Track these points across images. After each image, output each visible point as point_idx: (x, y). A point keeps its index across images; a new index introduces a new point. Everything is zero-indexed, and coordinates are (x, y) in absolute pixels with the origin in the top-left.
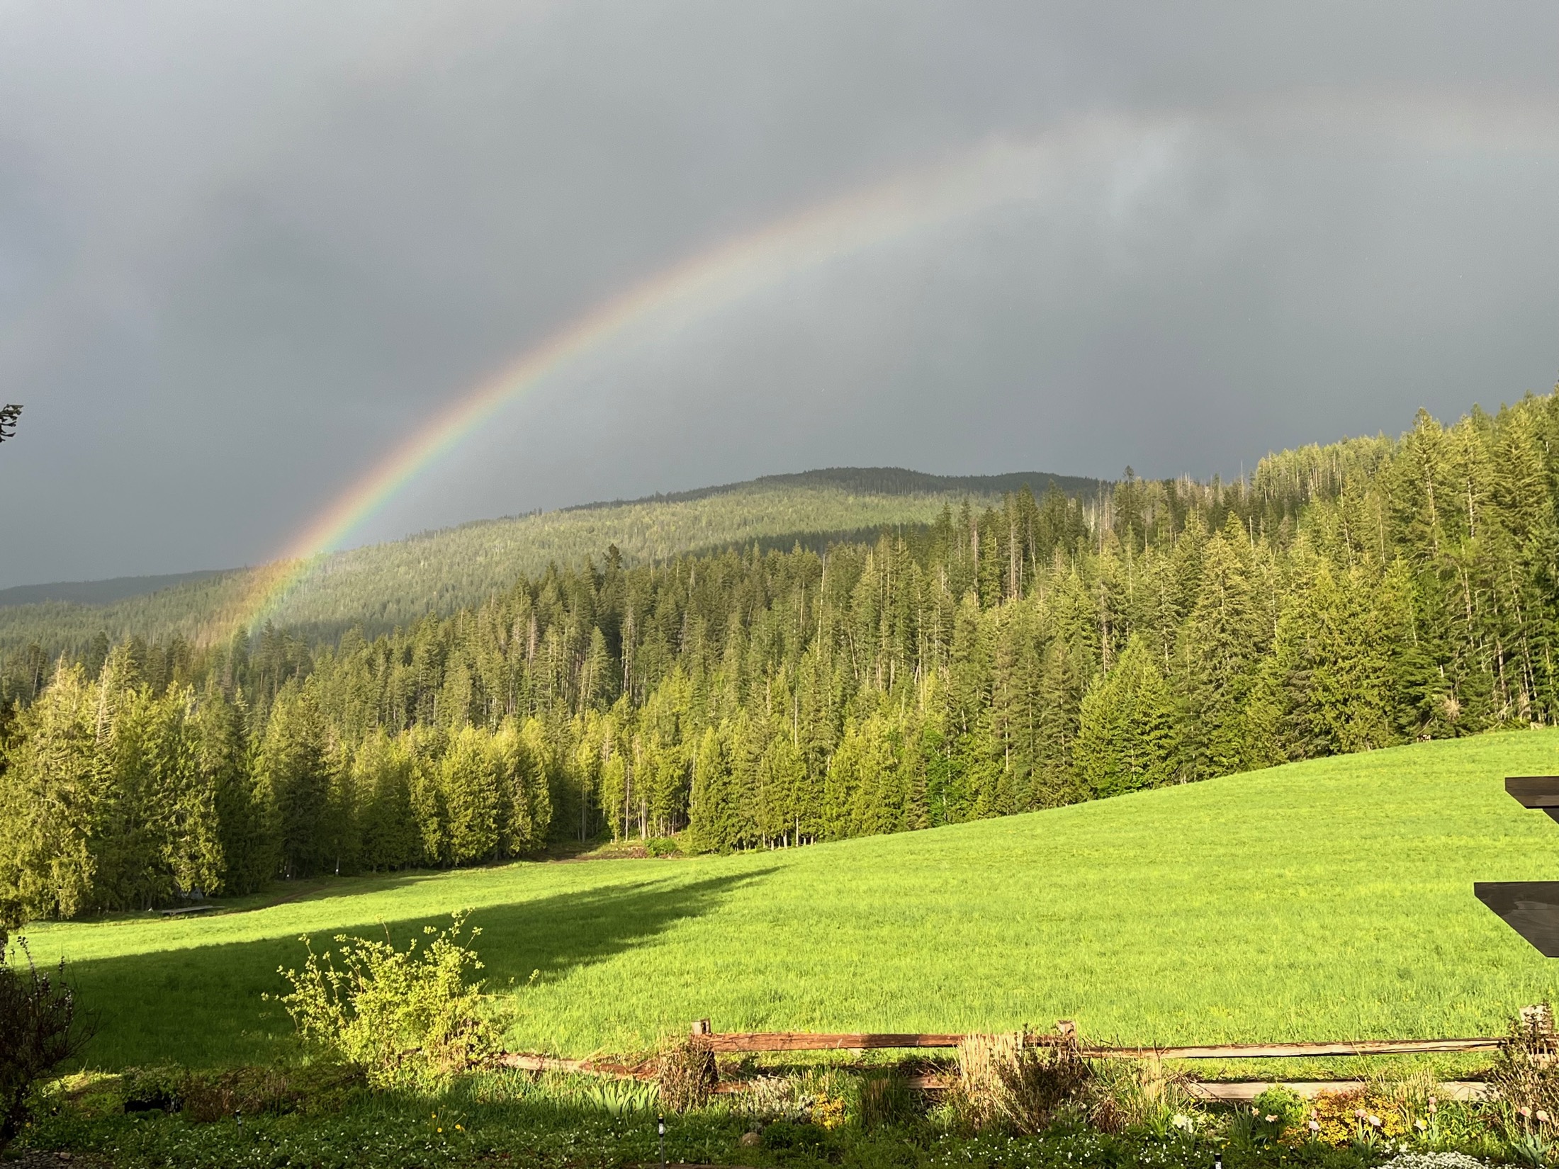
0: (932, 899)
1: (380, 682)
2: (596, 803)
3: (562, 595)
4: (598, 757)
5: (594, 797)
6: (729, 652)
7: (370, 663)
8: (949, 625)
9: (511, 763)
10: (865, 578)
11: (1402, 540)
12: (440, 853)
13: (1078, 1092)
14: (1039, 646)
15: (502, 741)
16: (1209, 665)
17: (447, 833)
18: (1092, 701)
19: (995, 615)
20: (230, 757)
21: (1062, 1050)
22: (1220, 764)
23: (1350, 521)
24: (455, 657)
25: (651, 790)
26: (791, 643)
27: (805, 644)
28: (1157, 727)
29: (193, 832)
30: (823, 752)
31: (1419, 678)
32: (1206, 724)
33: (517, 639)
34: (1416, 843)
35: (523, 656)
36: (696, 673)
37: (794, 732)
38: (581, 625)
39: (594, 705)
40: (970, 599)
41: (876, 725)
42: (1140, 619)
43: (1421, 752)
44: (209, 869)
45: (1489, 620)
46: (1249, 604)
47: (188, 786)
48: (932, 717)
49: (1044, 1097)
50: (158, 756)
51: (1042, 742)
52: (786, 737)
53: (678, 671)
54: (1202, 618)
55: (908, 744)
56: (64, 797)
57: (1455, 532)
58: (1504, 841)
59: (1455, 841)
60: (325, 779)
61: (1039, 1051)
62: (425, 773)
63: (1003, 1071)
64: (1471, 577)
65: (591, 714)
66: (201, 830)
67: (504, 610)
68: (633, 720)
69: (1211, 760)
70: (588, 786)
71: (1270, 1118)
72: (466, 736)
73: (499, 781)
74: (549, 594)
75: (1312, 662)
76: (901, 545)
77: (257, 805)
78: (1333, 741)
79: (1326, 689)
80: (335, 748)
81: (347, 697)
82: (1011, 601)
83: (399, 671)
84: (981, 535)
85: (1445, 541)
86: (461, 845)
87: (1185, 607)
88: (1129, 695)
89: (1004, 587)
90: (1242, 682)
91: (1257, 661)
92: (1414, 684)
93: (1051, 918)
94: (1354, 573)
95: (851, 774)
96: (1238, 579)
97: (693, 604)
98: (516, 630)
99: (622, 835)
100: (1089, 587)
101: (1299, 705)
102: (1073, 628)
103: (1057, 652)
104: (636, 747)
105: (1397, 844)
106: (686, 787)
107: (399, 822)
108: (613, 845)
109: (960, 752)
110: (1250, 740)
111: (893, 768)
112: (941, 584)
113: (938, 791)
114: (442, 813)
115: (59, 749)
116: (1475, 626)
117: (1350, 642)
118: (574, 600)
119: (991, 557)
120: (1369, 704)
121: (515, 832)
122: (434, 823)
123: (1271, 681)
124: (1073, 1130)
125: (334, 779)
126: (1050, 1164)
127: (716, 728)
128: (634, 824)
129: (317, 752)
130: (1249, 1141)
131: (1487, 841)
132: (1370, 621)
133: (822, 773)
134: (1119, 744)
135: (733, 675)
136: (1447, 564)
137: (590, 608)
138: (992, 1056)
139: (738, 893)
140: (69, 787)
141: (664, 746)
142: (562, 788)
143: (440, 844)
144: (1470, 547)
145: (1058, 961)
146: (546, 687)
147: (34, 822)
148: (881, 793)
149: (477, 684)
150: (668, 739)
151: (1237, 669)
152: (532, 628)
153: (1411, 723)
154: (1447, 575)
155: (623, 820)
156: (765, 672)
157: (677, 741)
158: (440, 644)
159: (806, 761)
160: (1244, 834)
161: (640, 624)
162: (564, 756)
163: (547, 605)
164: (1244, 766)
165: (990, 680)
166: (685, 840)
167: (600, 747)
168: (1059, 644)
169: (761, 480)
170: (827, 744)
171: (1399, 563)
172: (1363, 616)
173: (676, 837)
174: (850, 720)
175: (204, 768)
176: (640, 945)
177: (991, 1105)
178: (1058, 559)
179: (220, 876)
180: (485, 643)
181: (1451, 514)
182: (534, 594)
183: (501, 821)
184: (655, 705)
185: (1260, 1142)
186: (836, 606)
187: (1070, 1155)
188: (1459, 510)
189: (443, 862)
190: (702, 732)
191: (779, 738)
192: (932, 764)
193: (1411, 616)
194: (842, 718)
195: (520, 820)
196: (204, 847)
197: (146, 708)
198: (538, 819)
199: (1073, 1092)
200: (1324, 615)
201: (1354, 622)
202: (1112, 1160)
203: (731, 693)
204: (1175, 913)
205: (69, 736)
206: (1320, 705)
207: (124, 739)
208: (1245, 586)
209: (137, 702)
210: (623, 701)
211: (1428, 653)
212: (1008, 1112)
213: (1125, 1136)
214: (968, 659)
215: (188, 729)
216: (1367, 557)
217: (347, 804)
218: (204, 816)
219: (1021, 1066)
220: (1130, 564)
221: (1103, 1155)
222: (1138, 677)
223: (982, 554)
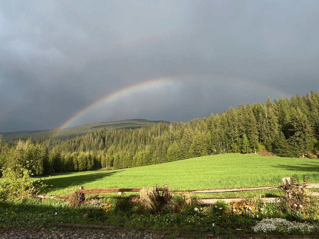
0: (146, 174)
1: (70, 145)
2: (100, 163)
3: (97, 134)
4: (101, 156)
5: (100, 162)
6: (120, 142)
7: (69, 143)
8: (150, 139)
9: (88, 157)
10: (139, 133)
11: (209, 129)
12: (77, 169)
13: (169, 202)
14: (162, 142)
15: (87, 154)
16: (184, 145)
17: (78, 166)
18: (169, 149)
19: (156, 138)
20: (46, 155)
21: (165, 191)
22: (185, 158)
23: (202, 126)
24: (81, 142)
25: (108, 161)
26: (129, 141)
27: (131, 142)
28: (177, 153)
29: (39, 165)
30: (132, 156)
31: (211, 147)
32: (184, 153)
33: (90, 140)
34: (213, 167)
35: (91, 142)
36: (115, 145)
37: (129, 154)
38: (100, 138)
39: (101, 149)
40: (153, 136)
41: (140, 153)
42: (176, 139)
43: (212, 156)
44: (41, 171)
45: (220, 139)
46: (190, 137)
47: (39, 159)
48: (147, 151)
49: (160, 203)
50: (34, 154)
51: (162, 155)
52: (127, 154)
53: (113, 145)
54: (184, 138)
55: (144, 155)
56: (19, 160)
57: (216, 128)
58: (225, 166)
59: (218, 166)
60: (60, 158)
61: (160, 192)
62: (75, 158)
63: (150, 197)
64: (218, 134)
65: (100, 150)
66: (40, 165)
67: (89, 136)
68: (106, 151)
69: (184, 157)
70: (99, 160)
71: (221, 208)
72: (82, 153)
73: (86, 159)
74: (95, 134)
75: (198, 145)
76: (144, 128)
77: (49, 162)
78: (200, 155)
79: (199, 148)
80: (62, 154)
81: (65, 147)
82: (159, 136)
83: (73, 144)
84: (155, 128)
85: (215, 129)
86: (80, 168)
87: (181, 137)
88: (174, 149)
89: (158, 135)
90: (189, 147)
91: (190, 144)
92: (210, 147)
93: (163, 176)
94: (203, 133)
95: (136, 159)
96: (188, 133)
97: (115, 136)
98: (90, 139)
99: (104, 167)
100: (169, 134)
101: (196, 150)
102: (167, 140)
103: (165, 143)
104: (106, 155)
105: (210, 167)
106: (113, 161)
107: (71, 165)
108: (102, 169)
109: (151, 156)
110: (189, 155)
111: (142, 159)
112: (149, 134)
113: (148, 162)
114: (78, 164)
115: (18, 153)
116: (218, 140)
117: (203, 142)
118: (99, 135)
119: (156, 130)
120: (205, 150)
121: (88, 167)
122: (76, 165)
123: (192, 147)
124: (168, 212)
125: (62, 159)
126: (161, 223)
127: (118, 153)
128: (106, 166)
129: (59, 154)
130: (215, 215)
131: (223, 166)
132: (205, 139)
133: (132, 159)
134: (172, 155)
135: (120, 145)
136: (215, 132)
137: (101, 136)
138: (148, 193)
139: (116, 173)
140: (20, 158)
141: (110, 155)
142: (95, 161)
143: (77, 168)
144: (218, 130)
145: (164, 181)
146: (94, 147)
147: (14, 163)
148: (140, 162)
149: (84, 146)
150: (111, 154)
151: (188, 145)
152: (93, 138)
153: (210, 153)
154: (215, 133)
155: (104, 165)
156: (125, 145)
157: (112, 154)
158: (79, 140)
159: (130, 157)
160: (190, 166)
161: (108, 138)
162: (96, 156)
163: (95, 135)
164: (188, 158)
165: (156, 147)
166: (113, 168)
167: (101, 155)
168: (165, 142)
169: (126, 120)
170: (133, 155)
171: (209, 132)
172: (204, 139)
173: (111, 168)
174: (136, 152)
175: (41, 156)
176: (98, 180)
177: (147, 206)
178: (165, 131)
179: (43, 172)
180: (86, 140)
181: (215, 126)
182: (93, 134)
183: (86, 165)
184: (109, 150)
185: (217, 215)
186: (135, 137)
187: (167, 220)
188: (217, 125)
189: (77, 171)
190: (116, 153)
191: (126, 154)
192: (147, 158)
193: (210, 139)
194: (135, 152)
195: (89, 165)
196: (40, 168)
197: (33, 147)
198: (92, 165)
199: (168, 202)
200: (199, 138)
201: (203, 139)
202: (179, 221)
203: (120, 148)
204: (181, 175)
205: (20, 151)
206: (199, 150)
207: (29, 151)
208: (189, 135)
209: (31, 146)
210: (105, 149)
211: (213, 143)
212: (151, 208)
213: (182, 214)
214: (153, 144)
215: (39, 150)
216: (205, 131)
217: (63, 162)
218: (41, 163)
219: (155, 196)
220: (174, 132)
221: (176, 220)
222: (175, 146)
223: (155, 130)
